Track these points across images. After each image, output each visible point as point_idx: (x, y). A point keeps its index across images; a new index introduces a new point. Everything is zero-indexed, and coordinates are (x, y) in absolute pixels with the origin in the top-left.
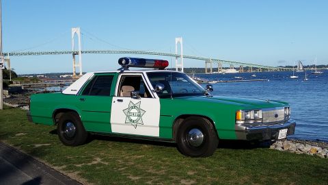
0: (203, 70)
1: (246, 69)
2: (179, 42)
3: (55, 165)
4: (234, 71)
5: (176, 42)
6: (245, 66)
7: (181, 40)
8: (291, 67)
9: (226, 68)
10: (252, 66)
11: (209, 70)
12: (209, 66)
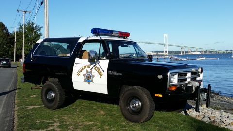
0: (179, 52)
1: (206, 52)
2: (166, 37)
4: (198, 53)
5: (164, 37)
6: (205, 50)
7: (167, 36)
8: (231, 51)
9: (193, 51)
10: (209, 50)
11: (183, 53)
12: (183, 50)
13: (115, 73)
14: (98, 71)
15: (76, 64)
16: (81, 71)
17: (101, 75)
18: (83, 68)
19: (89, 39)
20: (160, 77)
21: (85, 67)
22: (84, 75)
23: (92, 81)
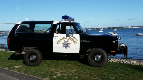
3: (42, 78)
13: (85, 41)
14: (73, 41)
15: (55, 37)
16: (59, 41)
17: (75, 43)
18: (61, 40)
19: (61, 22)
20: (114, 42)
21: (63, 38)
22: (63, 43)
23: (69, 47)
